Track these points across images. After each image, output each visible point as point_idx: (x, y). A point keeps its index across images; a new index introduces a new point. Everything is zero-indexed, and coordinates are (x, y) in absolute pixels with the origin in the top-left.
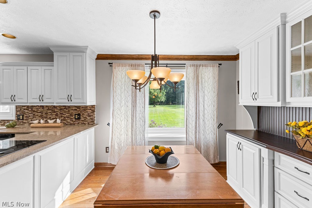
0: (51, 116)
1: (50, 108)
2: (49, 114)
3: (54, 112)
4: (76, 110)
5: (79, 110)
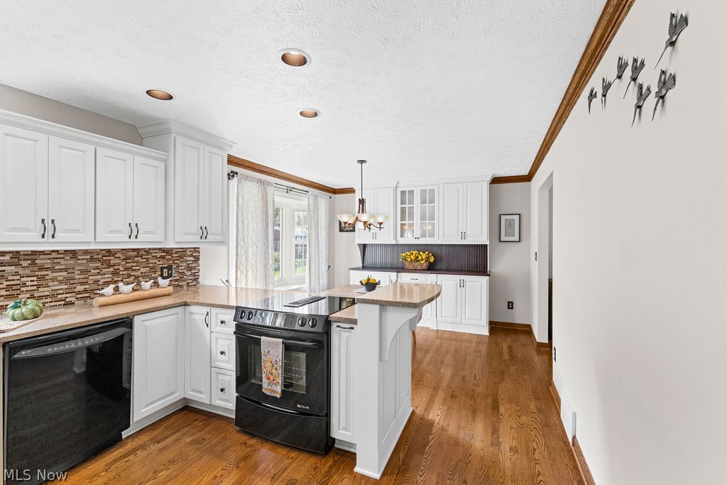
0: (99, 277)
2: (92, 271)
3: (109, 266)
4: (163, 257)
5: (170, 257)
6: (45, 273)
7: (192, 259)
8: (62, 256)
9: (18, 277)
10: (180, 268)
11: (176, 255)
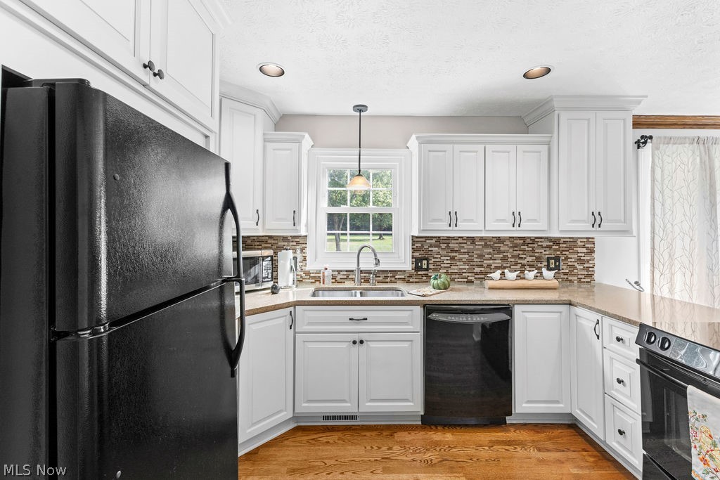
0: (491, 261)
1: (488, 243)
2: (486, 256)
3: (499, 253)
4: (550, 247)
5: (557, 247)
6: (454, 254)
7: (584, 250)
8: (465, 241)
9: (439, 256)
10: (569, 260)
11: (565, 245)
